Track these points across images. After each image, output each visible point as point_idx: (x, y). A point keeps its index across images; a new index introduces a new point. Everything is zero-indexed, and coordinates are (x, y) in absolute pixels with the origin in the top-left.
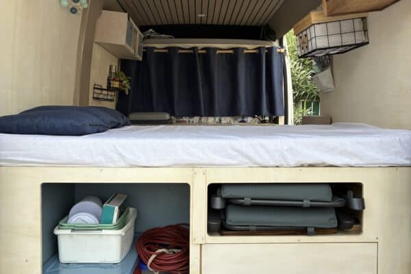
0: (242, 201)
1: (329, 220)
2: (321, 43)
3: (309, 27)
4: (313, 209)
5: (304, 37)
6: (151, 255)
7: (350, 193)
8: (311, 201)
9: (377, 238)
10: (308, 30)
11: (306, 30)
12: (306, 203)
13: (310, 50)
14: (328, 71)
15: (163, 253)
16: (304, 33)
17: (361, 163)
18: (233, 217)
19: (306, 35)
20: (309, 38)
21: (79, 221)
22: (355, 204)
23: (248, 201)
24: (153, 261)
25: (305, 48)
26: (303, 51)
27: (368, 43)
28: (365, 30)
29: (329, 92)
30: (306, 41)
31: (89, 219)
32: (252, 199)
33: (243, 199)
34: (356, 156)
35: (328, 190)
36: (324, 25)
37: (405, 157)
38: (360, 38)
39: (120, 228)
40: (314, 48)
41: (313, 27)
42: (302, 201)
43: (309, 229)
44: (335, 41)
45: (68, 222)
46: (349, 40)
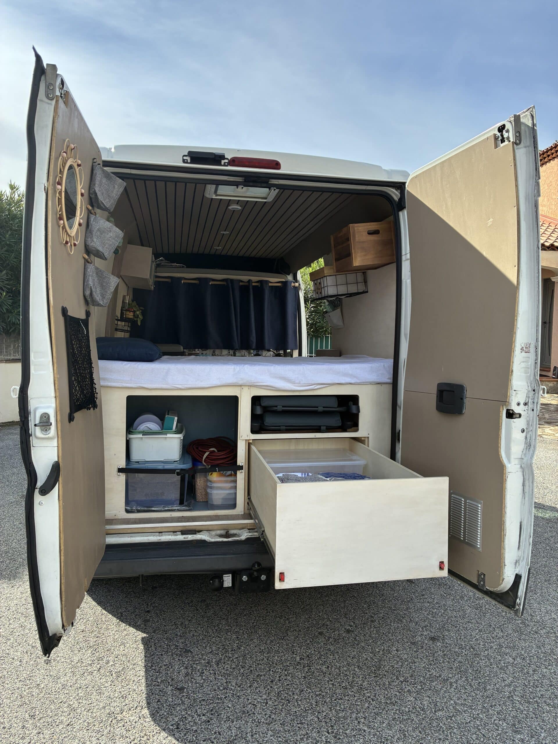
0: (276, 408)
1: (336, 421)
2: (331, 291)
3: (323, 278)
4: (326, 413)
5: (318, 284)
6: (206, 452)
7: (351, 403)
8: (324, 407)
9: (369, 434)
10: (322, 280)
11: (320, 279)
12: (320, 409)
13: (323, 295)
14: (338, 311)
15: (214, 451)
16: (319, 281)
17: (358, 381)
18: (269, 420)
19: (320, 283)
20: (322, 286)
21: (146, 429)
22: (354, 409)
23: (280, 408)
24: (207, 457)
25: (319, 293)
26: (317, 295)
27: (367, 292)
28: (365, 282)
29: (339, 329)
30: (319, 287)
31: (153, 426)
32: (283, 407)
33: (277, 407)
34: (355, 377)
35: (335, 400)
36: (335, 276)
37: (387, 377)
38: (361, 288)
39: (180, 433)
40: (326, 295)
41: (326, 278)
42: (317, 407)
43: (322, 427)
44: (342, 290)
45: (137, 429)
46: (353, 289)
